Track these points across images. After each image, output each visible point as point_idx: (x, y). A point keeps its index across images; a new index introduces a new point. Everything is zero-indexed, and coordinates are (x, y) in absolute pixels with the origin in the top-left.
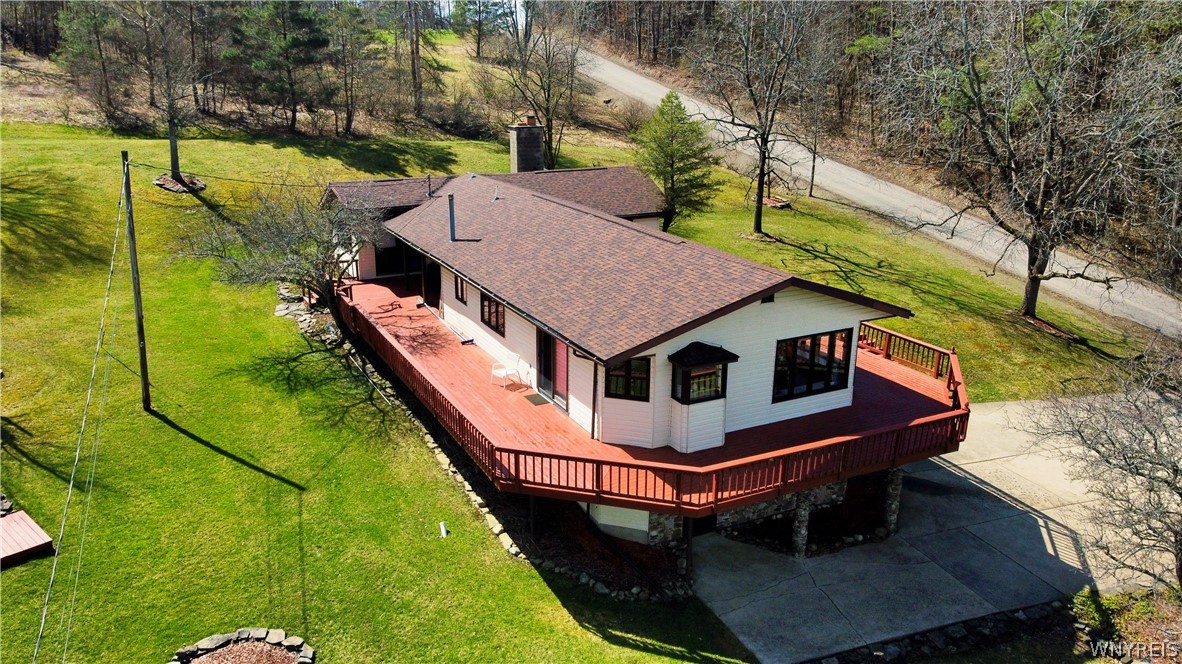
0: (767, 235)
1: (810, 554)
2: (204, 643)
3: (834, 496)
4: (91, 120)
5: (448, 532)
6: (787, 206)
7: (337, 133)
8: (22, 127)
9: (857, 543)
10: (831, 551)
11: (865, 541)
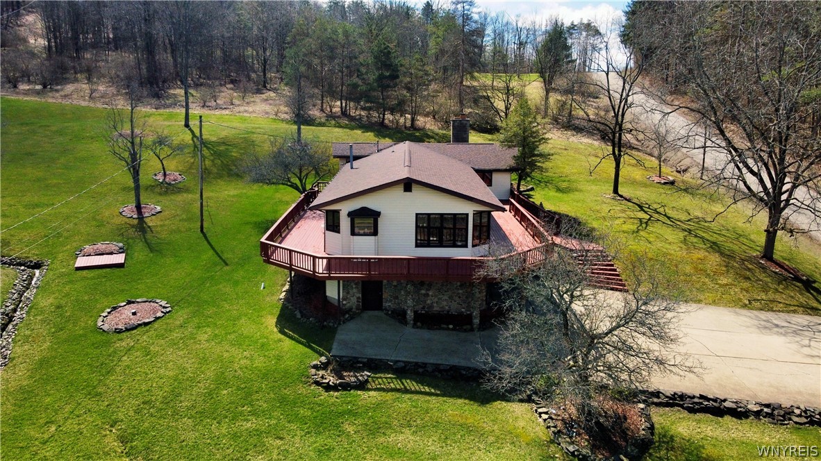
0: (621, 196)
1: (415, 326)
2: (137, 300)
3: (463, 310)
4: (287, 116)
5: (264, 288)
6: (672, 183)
7: (405, 127)
8: (255, 119)
9: (449, 329)
10: (429, 329)
11: (452, 330)
